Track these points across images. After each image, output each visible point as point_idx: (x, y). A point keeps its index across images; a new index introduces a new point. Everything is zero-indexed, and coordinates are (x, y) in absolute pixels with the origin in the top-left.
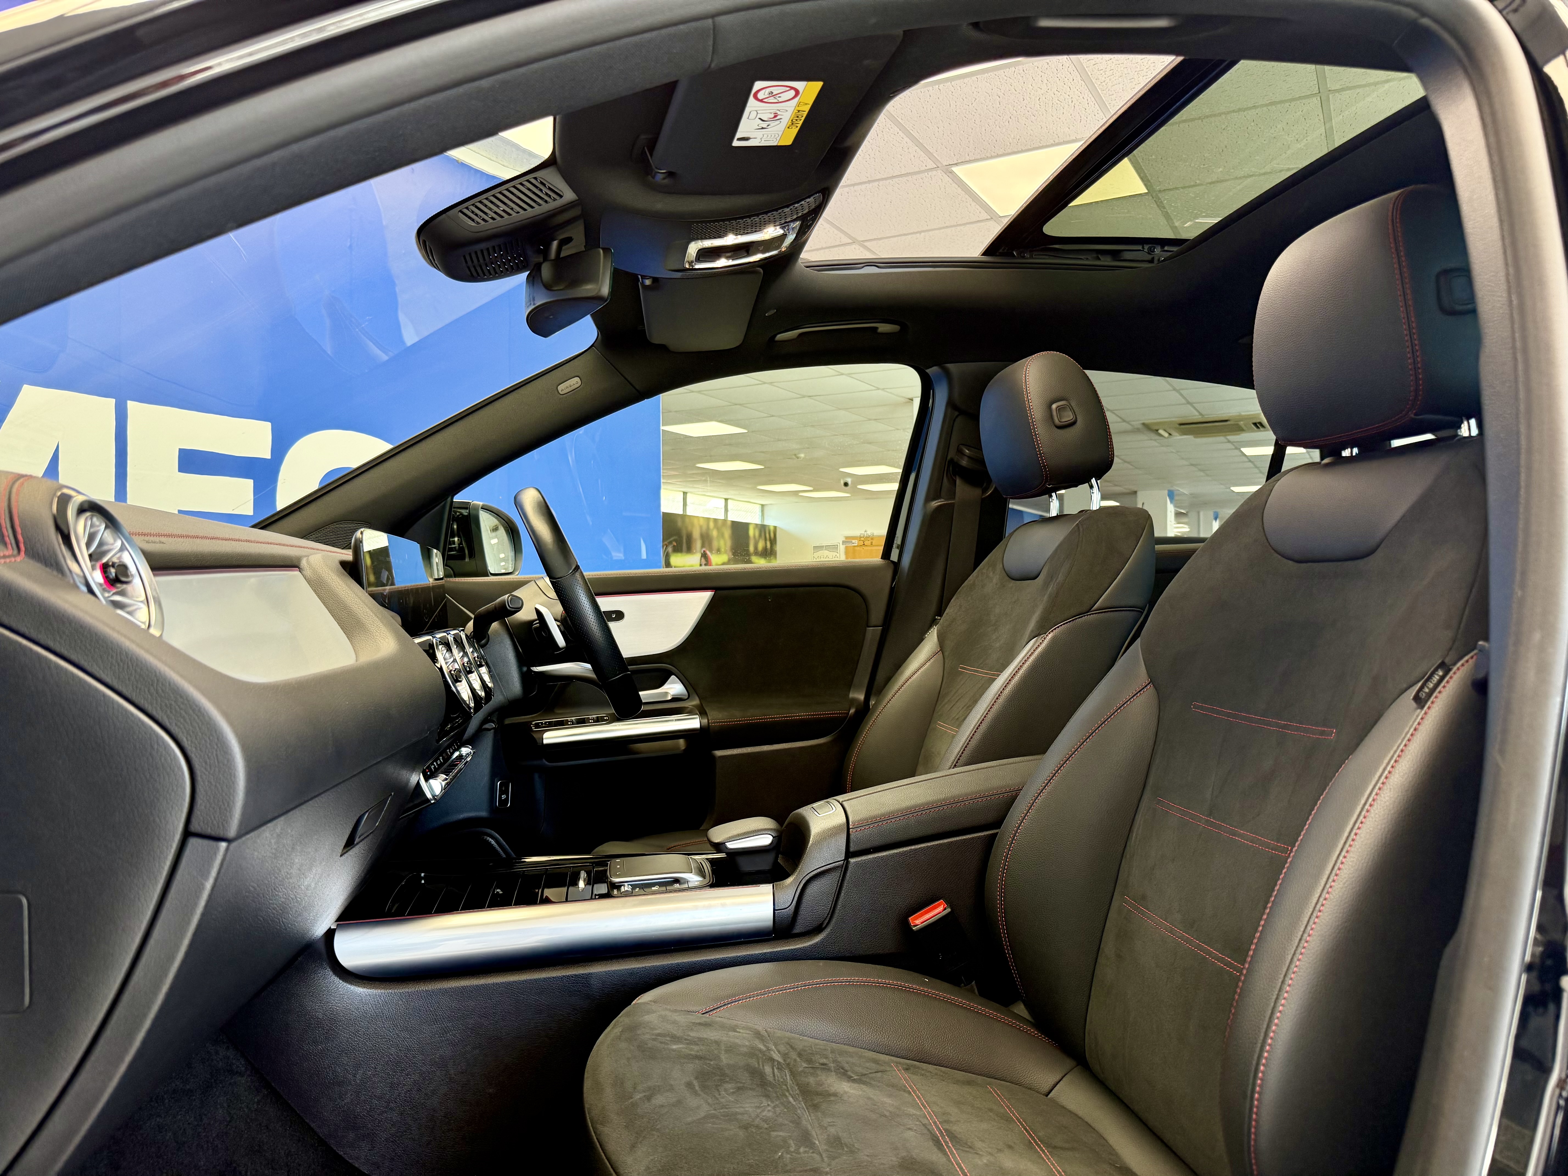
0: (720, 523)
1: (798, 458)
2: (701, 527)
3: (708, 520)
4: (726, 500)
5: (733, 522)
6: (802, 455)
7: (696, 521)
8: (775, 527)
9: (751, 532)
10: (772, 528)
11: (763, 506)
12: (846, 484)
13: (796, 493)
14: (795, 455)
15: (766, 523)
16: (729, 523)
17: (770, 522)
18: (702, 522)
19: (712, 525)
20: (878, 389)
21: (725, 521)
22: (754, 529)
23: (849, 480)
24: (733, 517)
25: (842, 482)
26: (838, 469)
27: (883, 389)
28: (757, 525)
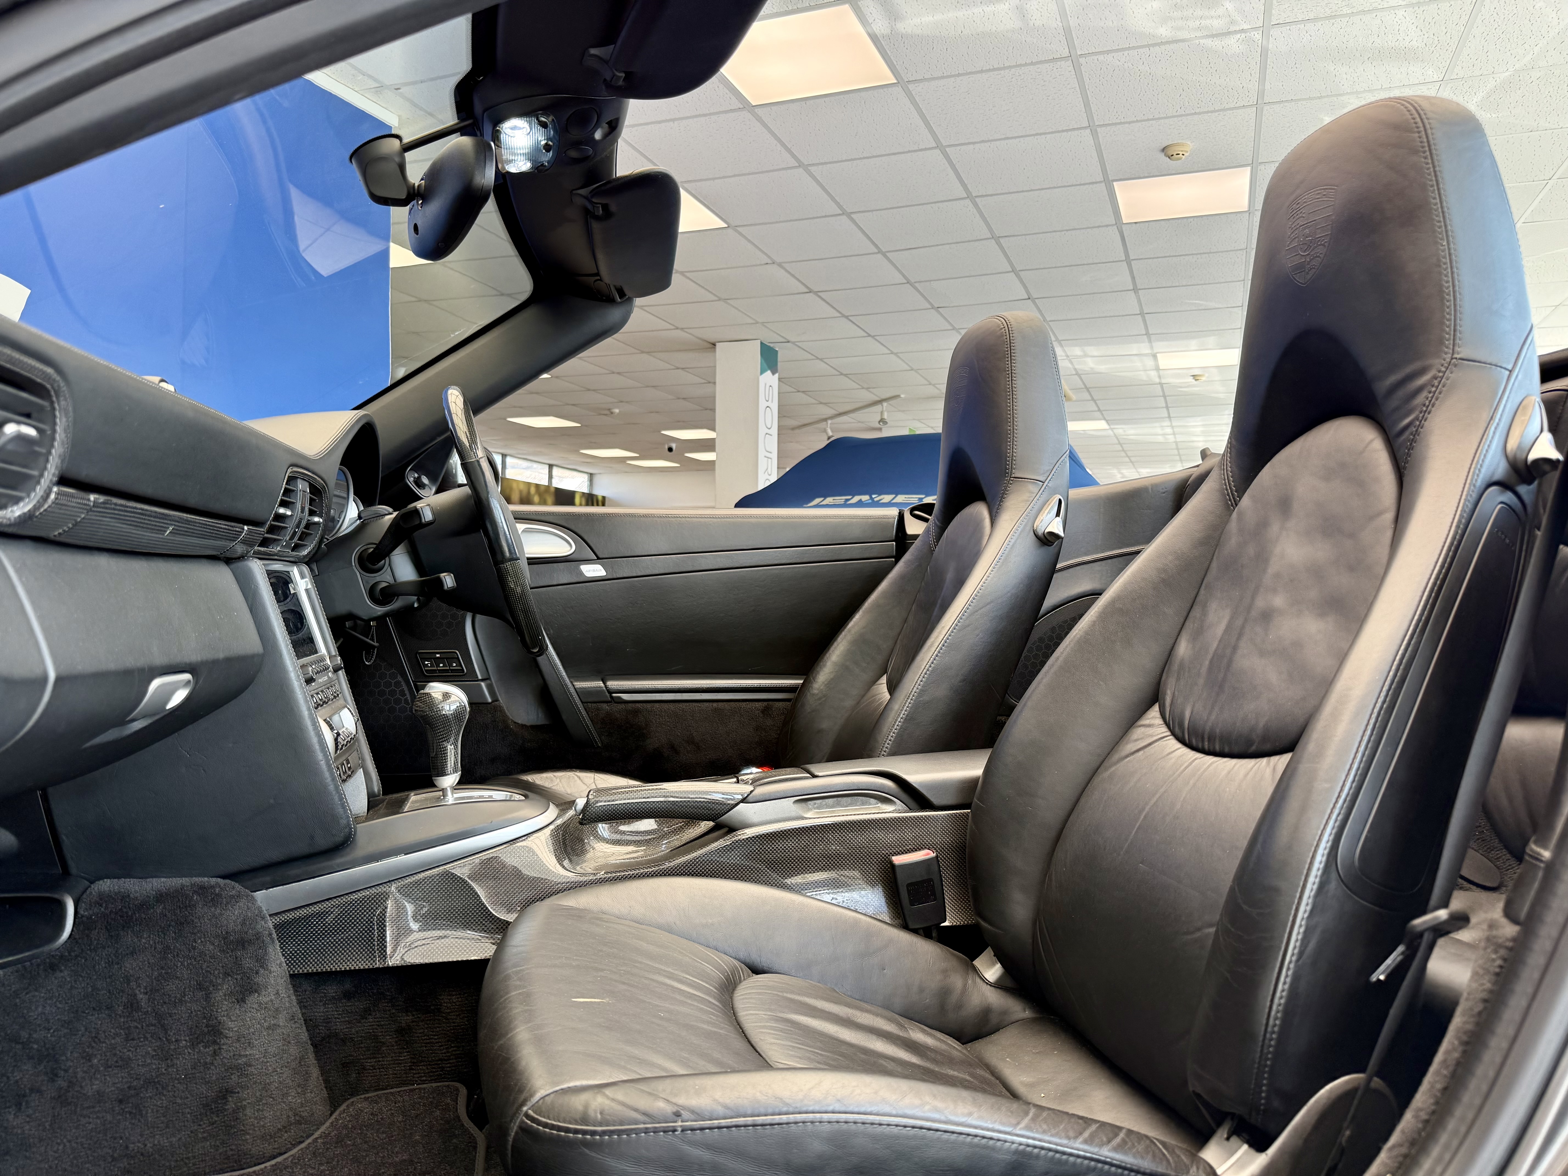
0: (542, 489)
1: (612, 413)
2: (521, 492)
3: (529, 484)
4: (551, 466)
5: (557, 490)
6: (617, 411)
7: (514, 485)
8: (604, 498)
9: (577, 500)
10: (600, 498)
11: (591, 476)
12: (670, 450)
13: (623, 460)
14: (609, 410)
15: (595, 492)
16: (552, 490)
17: (599, 492)
18: (522, 487)
19: (533, 490)
20: (677, 328)
21: (548, 488)
22: (581, 497)
23: (674, 446)
24: (557, 483)
25: (667, 447)
26: (660, 432)
27: (682, 329)
28: (583, 493)
